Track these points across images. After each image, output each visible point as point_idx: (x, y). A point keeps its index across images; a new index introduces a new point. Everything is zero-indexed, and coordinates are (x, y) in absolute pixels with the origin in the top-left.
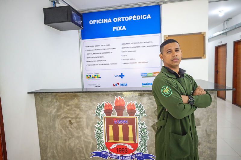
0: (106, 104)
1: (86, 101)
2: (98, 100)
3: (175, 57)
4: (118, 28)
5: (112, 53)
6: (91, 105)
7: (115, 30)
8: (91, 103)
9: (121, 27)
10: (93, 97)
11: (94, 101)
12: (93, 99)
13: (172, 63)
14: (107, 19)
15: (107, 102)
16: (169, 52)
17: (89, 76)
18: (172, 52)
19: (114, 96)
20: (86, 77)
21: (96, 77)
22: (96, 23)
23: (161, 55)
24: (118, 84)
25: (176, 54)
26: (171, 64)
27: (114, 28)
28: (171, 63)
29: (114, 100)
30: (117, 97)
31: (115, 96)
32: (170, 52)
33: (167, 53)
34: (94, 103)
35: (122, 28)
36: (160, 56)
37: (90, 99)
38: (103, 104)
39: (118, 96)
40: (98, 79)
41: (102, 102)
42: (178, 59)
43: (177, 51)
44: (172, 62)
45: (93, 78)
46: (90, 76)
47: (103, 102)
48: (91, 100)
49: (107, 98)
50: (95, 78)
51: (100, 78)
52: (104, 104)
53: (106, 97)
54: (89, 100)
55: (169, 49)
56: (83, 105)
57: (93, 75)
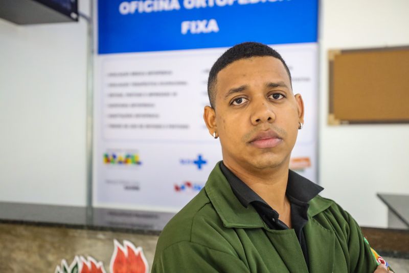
0: (85, 266)
1: (27, 251)
2: (62, 249)
3: (263, 127)
4: (197, 27)
5: (175, 94)
6: (41, 265)
7: (189, 31)
8: (42, 256)
9: (204, 22)
10: (48, 238)
11: (48, 251)
12: (48, 246)
13: (252, 154)
14: (167, 2)
15: (90, 259)
16: (239, 100)
17: (111, 158)
18: (250, 98)
19: (111, 240)
20: (102, 159)
21: (130, 160)
22: (137, 11)
23: (211, 115)
24: (189, 184)
25: (269, 110)
26: (247, 157)
27: (185, 27)
28: (245, 152)
29: (112, 254)
30: (122, 244)
31: (116, 243)
32: (244, 101)
33: (231, 104)
34: (51, 258)
35: (207, 26)
36: (206, 117)
37: (37, 243)
38: (76, 266)
39: (126, 243)
40: (135, 166)
41: (73, 258)
42: (277, 137)
43: (276, 96)
44: (249, 148)
45: (120, 162)
46: (114, 157)
47: (77, 258)
48: (41, 247)
49: (90, 246)
50: (126, 162)
51: (139, 163)
52: (80, 267)
53: (88, 242)
54: (35, 246)
55: (237, 86)
56: (15, 260)
57: (121, 156)
